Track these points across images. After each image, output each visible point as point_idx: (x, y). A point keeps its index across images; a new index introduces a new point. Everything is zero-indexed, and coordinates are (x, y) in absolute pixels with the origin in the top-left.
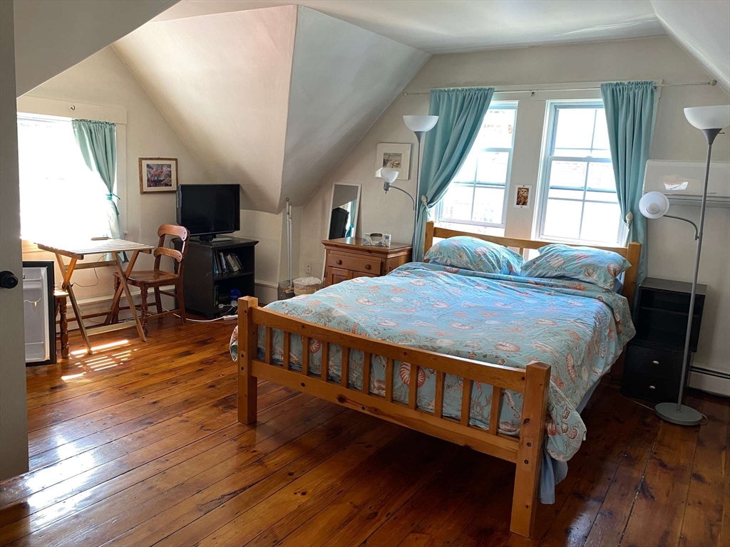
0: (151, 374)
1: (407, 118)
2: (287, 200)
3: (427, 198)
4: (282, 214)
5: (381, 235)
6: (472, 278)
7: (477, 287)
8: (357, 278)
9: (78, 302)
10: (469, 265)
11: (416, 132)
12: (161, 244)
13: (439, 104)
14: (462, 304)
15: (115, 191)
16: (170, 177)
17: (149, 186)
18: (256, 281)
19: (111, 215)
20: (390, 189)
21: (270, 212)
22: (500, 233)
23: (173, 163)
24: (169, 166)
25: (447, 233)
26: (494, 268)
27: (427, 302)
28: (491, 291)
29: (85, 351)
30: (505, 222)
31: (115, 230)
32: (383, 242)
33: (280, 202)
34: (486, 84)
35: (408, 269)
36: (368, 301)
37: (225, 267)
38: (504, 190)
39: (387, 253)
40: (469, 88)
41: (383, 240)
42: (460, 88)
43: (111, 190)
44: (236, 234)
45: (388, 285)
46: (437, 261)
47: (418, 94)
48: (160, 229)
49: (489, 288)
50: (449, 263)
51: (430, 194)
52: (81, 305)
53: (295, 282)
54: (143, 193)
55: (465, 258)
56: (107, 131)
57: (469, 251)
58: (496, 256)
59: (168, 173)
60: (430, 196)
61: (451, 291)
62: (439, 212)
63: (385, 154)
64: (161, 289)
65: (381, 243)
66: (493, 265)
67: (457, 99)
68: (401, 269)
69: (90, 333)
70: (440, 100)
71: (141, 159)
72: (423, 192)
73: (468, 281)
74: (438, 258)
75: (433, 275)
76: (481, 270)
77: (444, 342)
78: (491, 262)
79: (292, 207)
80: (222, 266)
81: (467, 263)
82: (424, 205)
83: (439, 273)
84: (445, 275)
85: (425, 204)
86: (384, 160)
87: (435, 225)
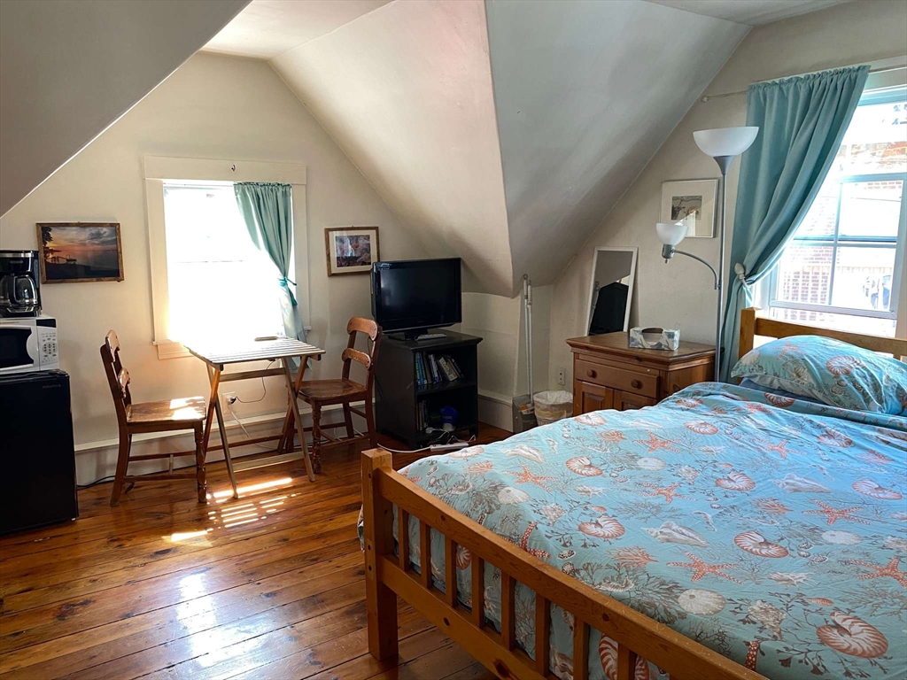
0: (291, 540)
1: (701, 136)
2: (525, 277)
3: (744, 268)
4: (519, 297)
5: (660, 331)
6: (817, 419)
7: (826, 440)
8: (590, 414)
9: (226, 425)
10: (816, 392)
11: (716, 158)
12: (351, 345)
13: (764, 109)
14: (782, 482)
15: (292, 275)
16: (369, 252)
17: (339, 265)
18: (480, 392)
19: (284, 307)
20: (672, 255)
21: (504, 296)
22: (886, 329)
23: (372, 233)
24: (368, 237)
25: (779, 330)
26: (868, 400)
27: (709, 471)
28: (854, 452)
29: (229, 493)
30: (896, 308)
31: (290, 325)
32: (664, 343)
33: (514, 282)
34: (853, 61)
35: (698, 393)
36: (590, 466)
37: (436, 375)
38: (894, 250)
39: (668, 363)
40: (820, 72)
41: (663, 339)
42: (802, 76)
43: (285, 274)
44: (454, 328)
45: (640, 432)
46: (756, 380)
47: (728, 95)
48: (350, 324)
49: (850, 442)
50: (776, 385)
51: (750, 260)
52: (231, 429)
53: (535, 398)
54: (331, 275)
55: (807, 379)
56: (280, 194)
57: (817, 365)
58: (872, 376)
59: (365, 246)
60: (749, 264)
61: (766, 447)
62: (770, 291)
63: (675, 199)
64: (351, 404)
65: (660, 344)
66: (864, 394)
67: (797, 94)
68: (686, 395)
69: (238, 468)
70: (765, 100)
71: (328, 231)
72: (738, 257)
73: (808, 426)
74: (756, 376)
75: (739, 410)
76: (839, 403)
77: (697, 603)
78: (860, 388)
79: (532, 287)
80: (431, 374)
81: (811, 387)
82: (739, 280)
83: (751, 406)
84: (764, 411)
85: (742, 277)
86: (673, 208)
87: (758, 315)
